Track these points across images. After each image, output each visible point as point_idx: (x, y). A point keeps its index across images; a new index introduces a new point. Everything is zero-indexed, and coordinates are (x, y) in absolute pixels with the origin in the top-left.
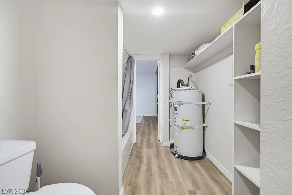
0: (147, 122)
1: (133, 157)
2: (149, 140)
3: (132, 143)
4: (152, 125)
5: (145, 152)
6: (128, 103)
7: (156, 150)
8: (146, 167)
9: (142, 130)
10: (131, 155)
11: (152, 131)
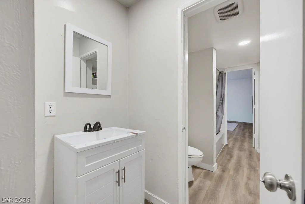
0: (241, 131)
1: (225, 153)
2: (242, 145)
3: (223, 145)
4: (247, 134)
5: (236, 152)
6: (220, 109)
7: (249, 153)
8: (235, 161)
9: (234, 137)
10: (222, 152)
11: (247, 139)
